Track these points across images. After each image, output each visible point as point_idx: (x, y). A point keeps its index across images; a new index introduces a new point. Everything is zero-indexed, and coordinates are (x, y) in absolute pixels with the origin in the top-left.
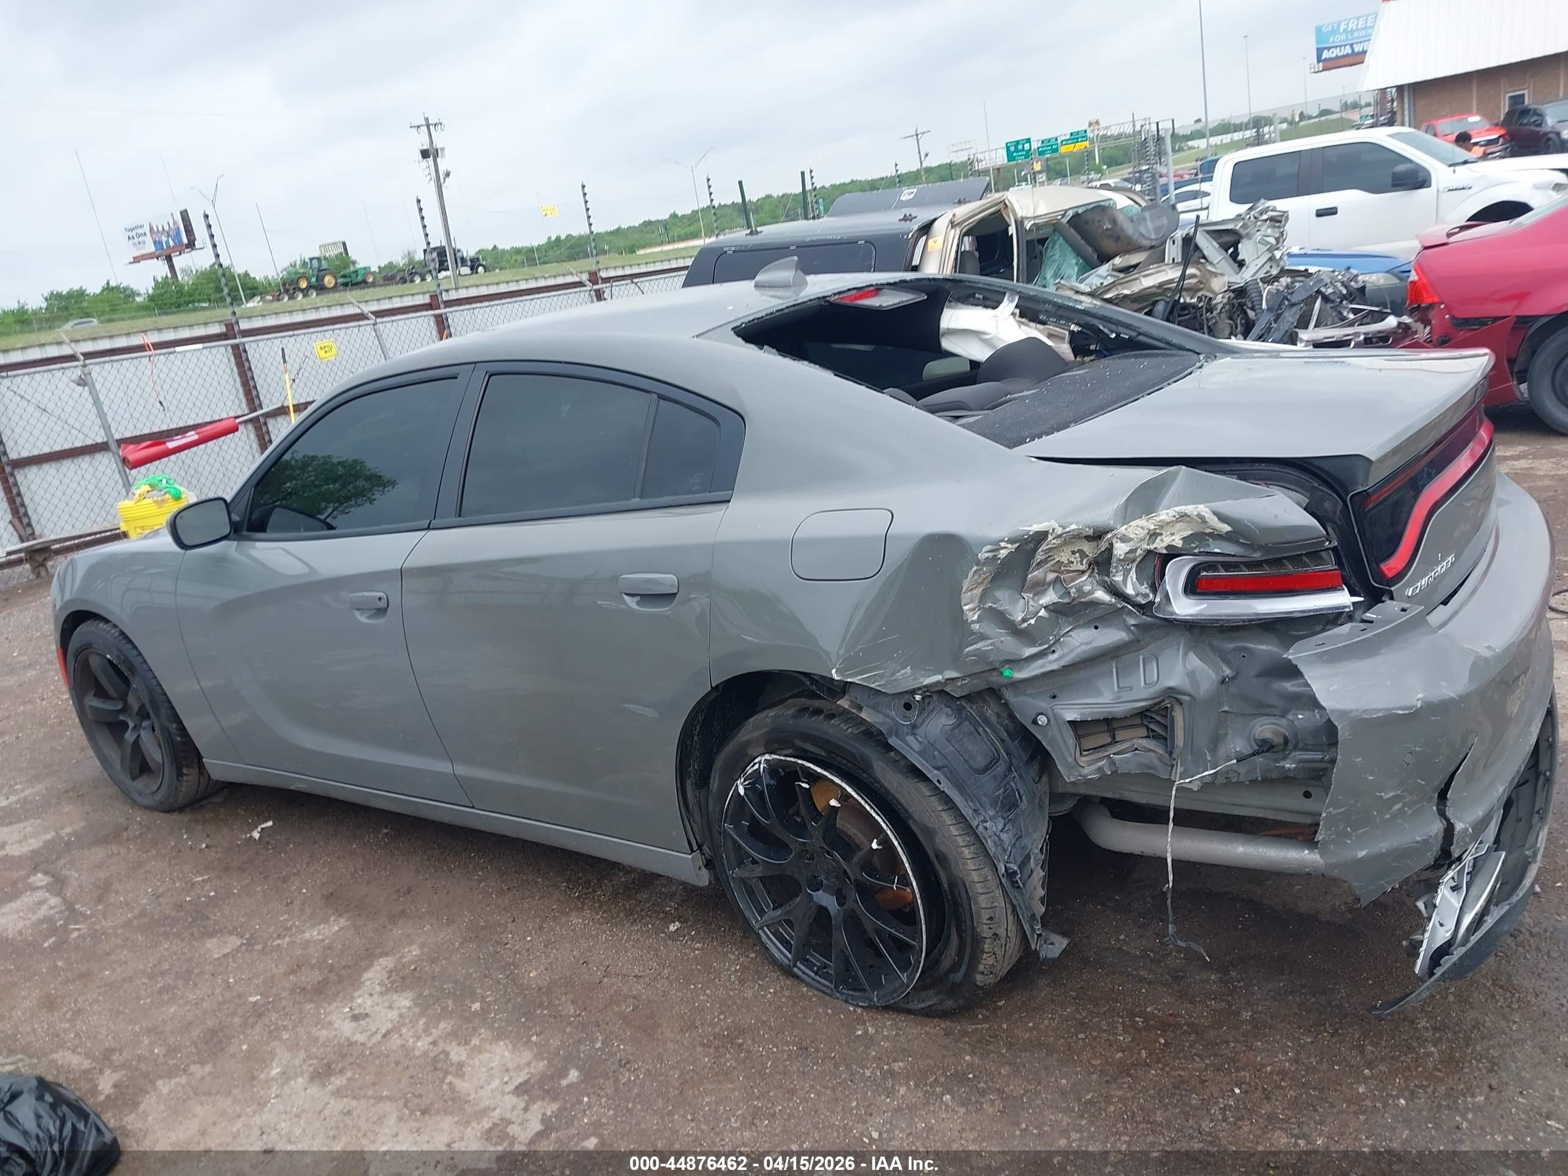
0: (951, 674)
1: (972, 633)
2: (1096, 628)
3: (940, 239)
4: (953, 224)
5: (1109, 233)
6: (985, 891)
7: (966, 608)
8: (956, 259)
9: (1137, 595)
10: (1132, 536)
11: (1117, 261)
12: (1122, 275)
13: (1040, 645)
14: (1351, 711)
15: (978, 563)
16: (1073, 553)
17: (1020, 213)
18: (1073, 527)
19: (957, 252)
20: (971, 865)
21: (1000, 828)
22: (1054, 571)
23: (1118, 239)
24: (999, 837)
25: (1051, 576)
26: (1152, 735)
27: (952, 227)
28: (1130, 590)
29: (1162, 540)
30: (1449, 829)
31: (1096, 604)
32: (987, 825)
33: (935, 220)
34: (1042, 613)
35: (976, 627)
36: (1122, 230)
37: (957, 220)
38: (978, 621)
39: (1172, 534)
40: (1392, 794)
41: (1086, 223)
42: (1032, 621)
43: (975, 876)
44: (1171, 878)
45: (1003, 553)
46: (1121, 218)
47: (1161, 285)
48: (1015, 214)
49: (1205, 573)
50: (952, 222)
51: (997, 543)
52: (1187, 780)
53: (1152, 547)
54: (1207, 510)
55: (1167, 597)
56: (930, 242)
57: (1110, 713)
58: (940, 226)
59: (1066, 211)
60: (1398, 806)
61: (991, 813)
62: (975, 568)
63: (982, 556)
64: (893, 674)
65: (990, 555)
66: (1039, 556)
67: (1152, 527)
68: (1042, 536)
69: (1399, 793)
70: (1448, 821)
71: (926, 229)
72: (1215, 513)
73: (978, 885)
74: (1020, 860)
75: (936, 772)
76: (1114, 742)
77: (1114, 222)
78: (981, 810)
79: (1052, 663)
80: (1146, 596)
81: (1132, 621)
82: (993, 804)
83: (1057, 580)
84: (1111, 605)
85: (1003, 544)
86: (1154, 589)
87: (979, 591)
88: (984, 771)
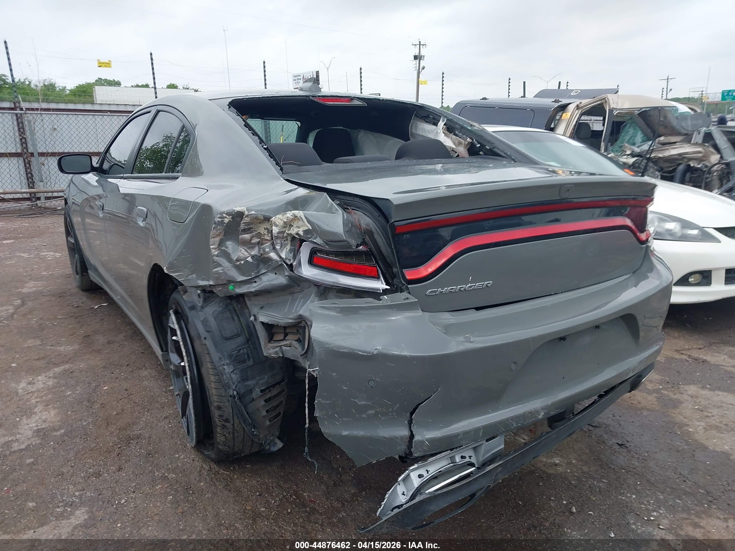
0: (211, 283)
1: (214, 262)
2: (276, 274)
3: (569, 114)
4: (578, 107)
5: (661, 123)
6: (219, 400)
7: (211, 247)
8: (575, 125)
9: (286, 259)
10: (278, 224)
11: (662, 138)
12: (661, 146)
13: (247, 276)
14: (327, 344)
15: (215, 223)
16: (265, 229)
17: (613, 106)
18: (253, 212)
19: (577, 122)
20: (213, 385)
21: (231, 370)
22: (258, 238)
23: (666, 127)
24: (230, 376)
25: (255, 240)
26: (299, 341)
27: (577, 109)
28: (283, 255)
29: (293, 229)
30: (412, 436)
31: (270, 259)
32: (225, 367)
33: (570, 104)
34: (249, 259)
35: (216, 258)
36: (670, 122)
37: (581, 105)
38: (217, 256)
39: (299, 227)
40: (364, 403)
41: (650, 116)
42: (242, 262)
43: (214, 391)
44: (307, 421)
45: (226, 221)
46: (670, 116)
47: (680, 155)
48: (609, 106)
49: (319, 254)
50: (577, 106)
51: (221, 213)
52: (311, 370)
53: (289, 232)
54: (303, 214)
55: (300, 264)
56: (564, 115)
57: (279, 322)
58: (571, 108)
59: (642, 108)
60: (372, 412)
61: (228, 362)
62: (214, 226)
63: (217, 220)
64: (187, 276)
65: (220, 220)
66: (242, 226)
67: (285, 220)
68: (240, 215)
69: (370, 403)
70: (412, 432)
71: (563, 108)
72: (305, 217)
73: (214, 397)
74: (242, 391)
75: (206, 333)
76: (284, 339)
77: (665, 117)
78: (223, 359)
79: (253, 288)
80: (290, 260)
81: (287, 274)
82: (230, 356)
83: (258, 243)
84: (277, 261)
85: (224, 215)
86: (294, 258)
87: (218, 239)
88: (227, 339)
